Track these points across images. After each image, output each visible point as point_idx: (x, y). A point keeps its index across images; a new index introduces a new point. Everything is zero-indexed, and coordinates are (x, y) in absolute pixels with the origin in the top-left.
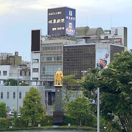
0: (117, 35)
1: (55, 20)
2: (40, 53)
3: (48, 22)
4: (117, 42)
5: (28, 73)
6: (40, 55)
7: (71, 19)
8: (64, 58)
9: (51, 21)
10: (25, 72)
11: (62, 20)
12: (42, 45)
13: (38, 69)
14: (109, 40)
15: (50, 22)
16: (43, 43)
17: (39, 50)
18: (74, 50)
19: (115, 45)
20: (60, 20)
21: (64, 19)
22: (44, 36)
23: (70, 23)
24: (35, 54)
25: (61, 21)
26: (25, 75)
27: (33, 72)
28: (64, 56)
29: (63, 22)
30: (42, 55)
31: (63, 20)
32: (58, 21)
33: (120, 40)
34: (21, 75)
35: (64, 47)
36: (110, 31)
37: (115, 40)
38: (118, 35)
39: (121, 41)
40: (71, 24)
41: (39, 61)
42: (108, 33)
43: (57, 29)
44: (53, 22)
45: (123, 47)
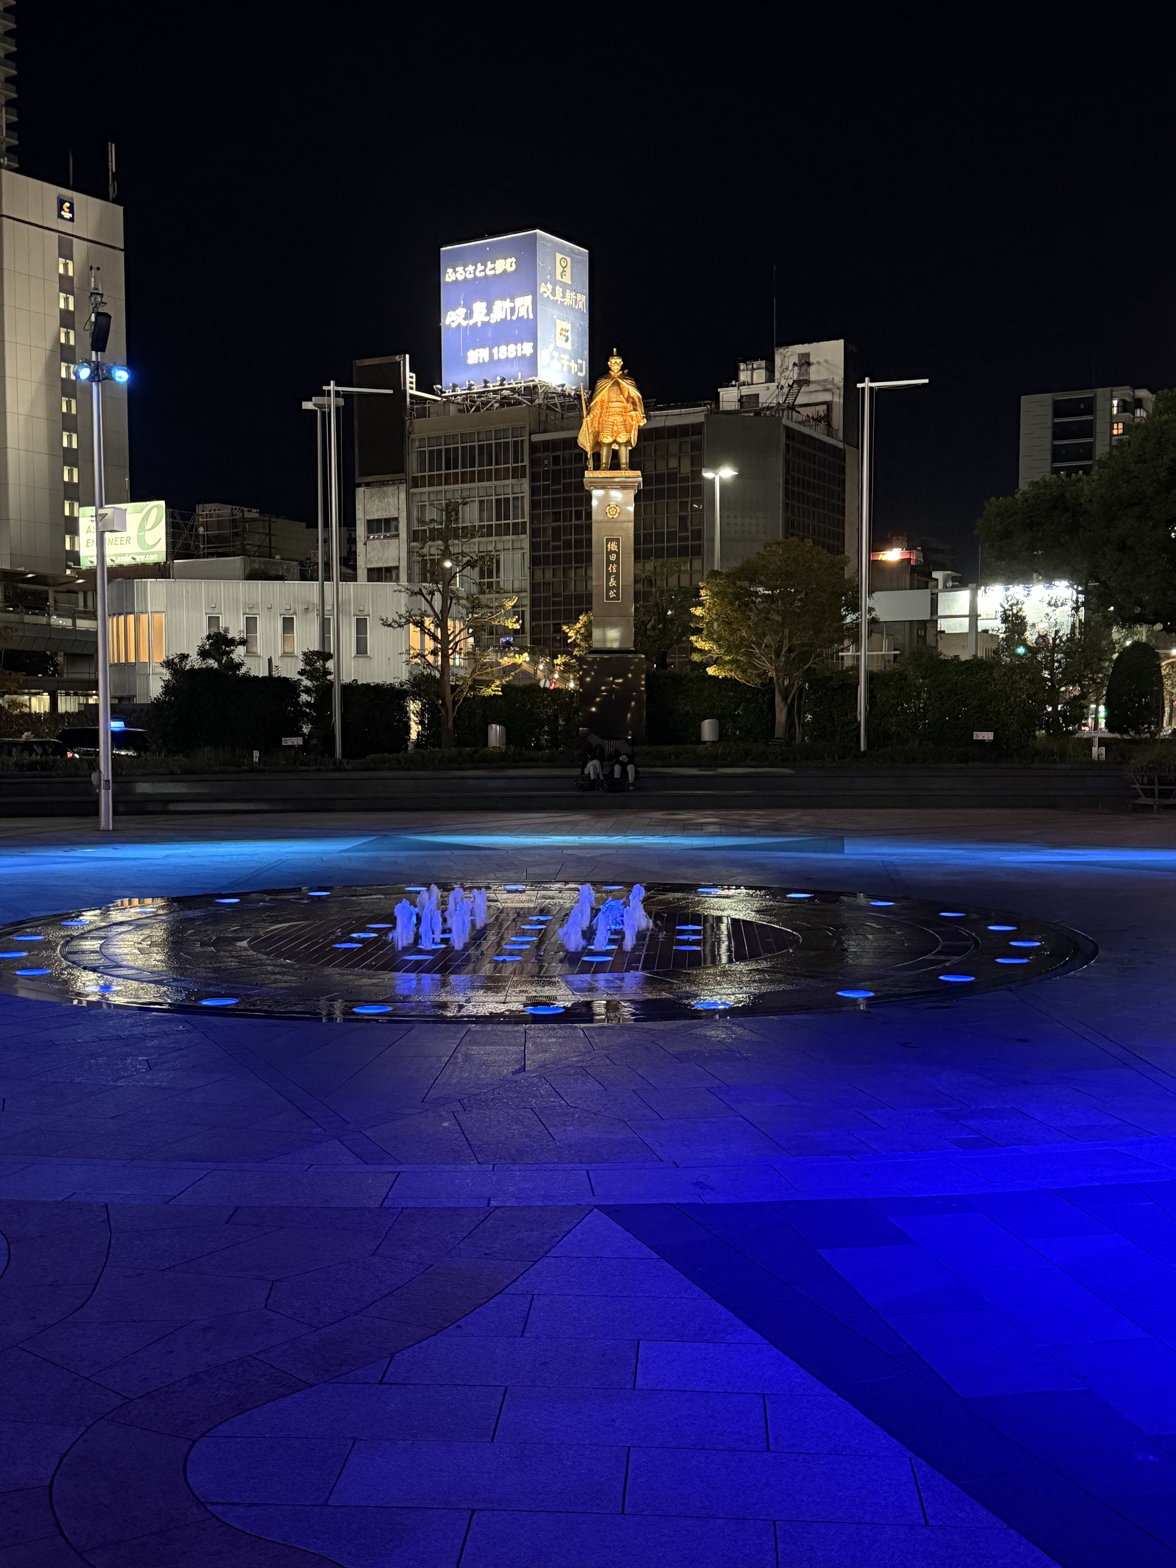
0: (807, 383)
1: (479, 308)
2: (403, 487)
6: (403, 497)
7: (568, 300)
8: (534, 505)
9: (462, 311)
11: (519, 301)
12: (417, 444)
13: (396, 568)
15: (458, 317)
17: (402, 471)
20: (507, 304)
21: (528, 300)
23: (560, 325)
24: (376, 490)
25: (513, 310)
28: (534, 491)
29: (523, 313)
30: (417, 498)
31: (524, 304)
32: (501, 309)
33: (822, 411)
35: (534, 447)
36: (770, 367)
38: (811, 387)
39: (827, 418)
40: (568, 326)
41: (402, 526)
43: (491, 355)
44: (469, 315)
45: (841, 445)
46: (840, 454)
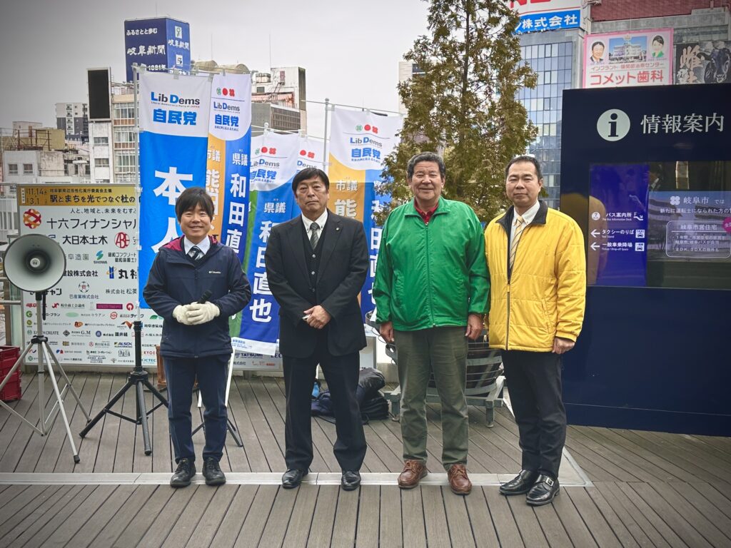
0: (284, 84)
1: (142, 48)
2: (110, 124)
3: (126, 51)
4: (284, 100)
5: (82, 170)
6: (110, 128)
7: (181, 46)
9: (134, 49)
10: (76, 167)
11: (159, 47)
12: (116, 106)
13: (107, 160)
14: (267, 96)
15: (132, 51)
16: (116, 100)
17: (109, 117)
19: (281, 106)
20: (154, 48)
21: (163, 47)
22: (117, 85)
23: (178, 56)
24: (98, 125)
25: (156, 50)
26: (77, 172)
27: (96, 166)
29: (161, 52)
30: (117, 129)
31: (161, 48)
32: (151, 50)
33: (290, 96)
34: (66, 172)
36: (269, 76)
37: (281, 97)
38: (286, 86)
39: (292, 100)
40: (181, 57)
41: (110, 141)
42: (265, 79)
44: (137, 51)
45: (298, 111)
46: (298, 114)
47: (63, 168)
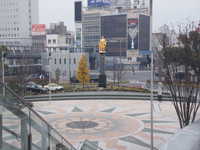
2: (82, 23)
4: (144, 11)
5: (72, 42)
6: (82, 25)
8: (101, 27)
10: (70, 40)
14: (138, 10)
17: (81, 20)
18: (110, 19)
19: (143, 14)
26: (70, 43)
28: (101, 25)
30: (84, 25)
33: (146, 9)
34: (67, 43)
35: (101, 17)
36: (138, 1)
38: (145, 5)
39: (147, 11)
41: (81, 30)
45: (149, 16)
46: (149, 17)
47: (65, 41)
